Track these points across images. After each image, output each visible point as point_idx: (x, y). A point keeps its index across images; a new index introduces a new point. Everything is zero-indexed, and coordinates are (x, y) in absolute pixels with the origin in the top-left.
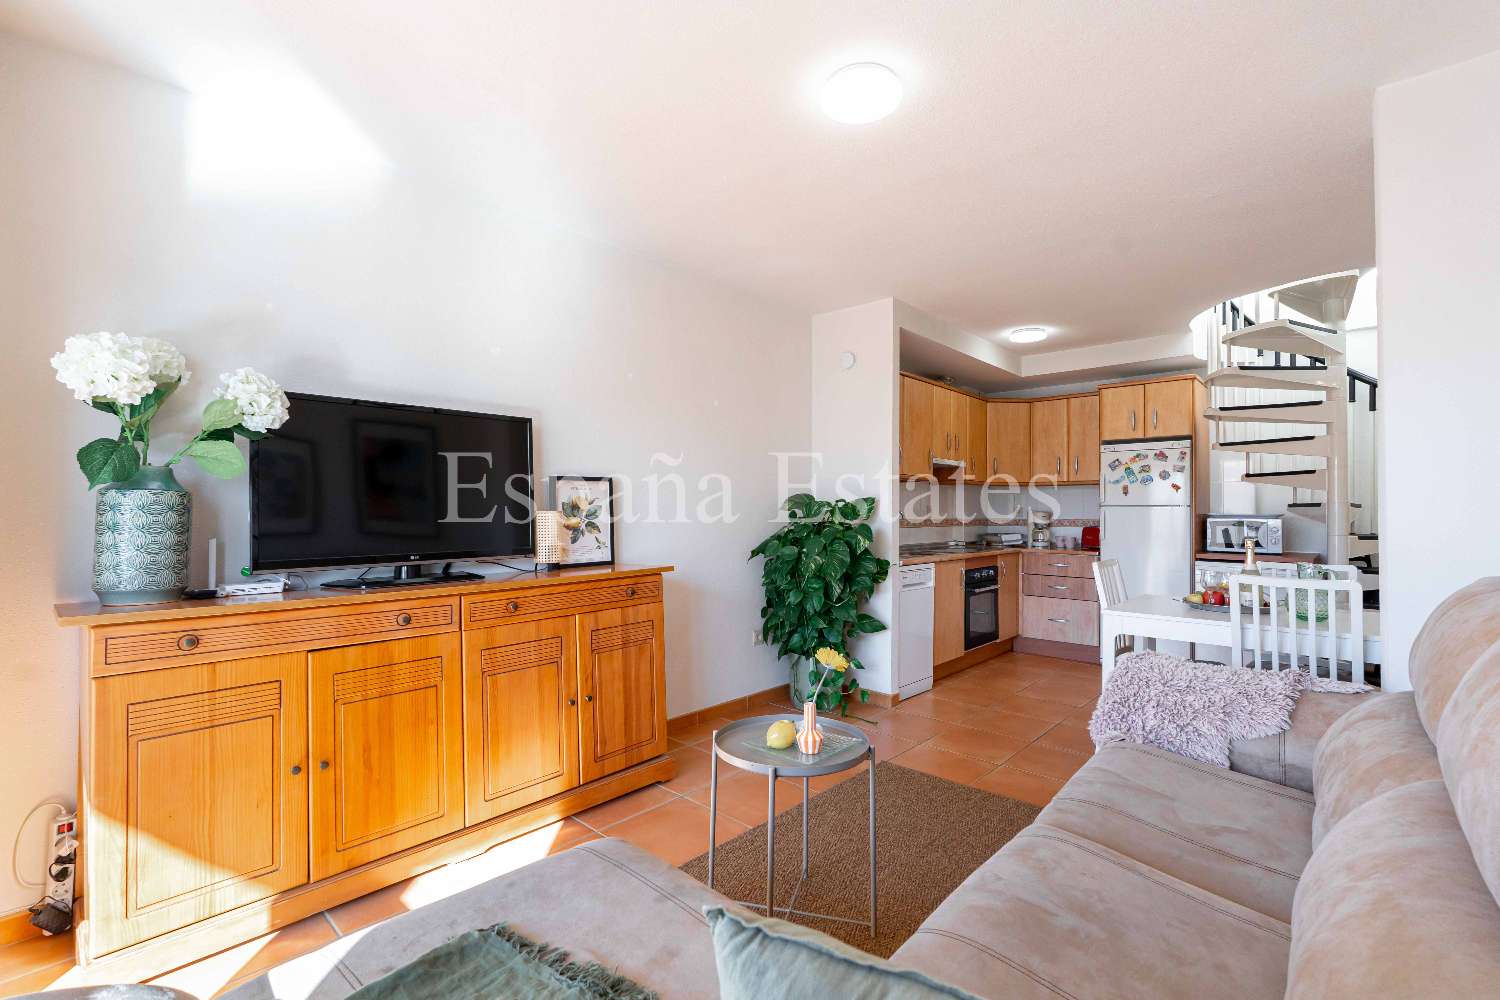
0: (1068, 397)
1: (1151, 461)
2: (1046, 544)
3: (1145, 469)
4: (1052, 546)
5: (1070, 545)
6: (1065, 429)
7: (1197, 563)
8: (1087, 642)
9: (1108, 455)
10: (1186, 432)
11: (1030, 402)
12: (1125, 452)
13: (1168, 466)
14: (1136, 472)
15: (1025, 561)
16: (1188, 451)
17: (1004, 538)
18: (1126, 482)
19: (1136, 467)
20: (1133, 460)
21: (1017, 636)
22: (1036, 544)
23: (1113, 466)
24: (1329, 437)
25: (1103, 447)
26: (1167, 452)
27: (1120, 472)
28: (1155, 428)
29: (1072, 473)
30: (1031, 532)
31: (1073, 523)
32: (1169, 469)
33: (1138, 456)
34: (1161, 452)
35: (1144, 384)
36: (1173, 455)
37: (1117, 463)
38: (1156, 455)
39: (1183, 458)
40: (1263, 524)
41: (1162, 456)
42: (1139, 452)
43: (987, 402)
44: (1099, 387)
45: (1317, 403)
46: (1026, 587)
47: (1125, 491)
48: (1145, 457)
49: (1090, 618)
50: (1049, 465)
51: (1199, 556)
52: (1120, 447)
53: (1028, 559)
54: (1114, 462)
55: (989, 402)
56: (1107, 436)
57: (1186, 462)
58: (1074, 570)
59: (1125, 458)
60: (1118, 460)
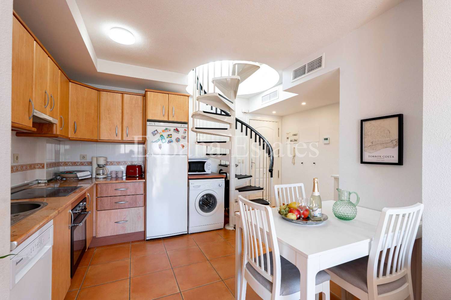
0: (123, 93)
2: (105, 176)
3: (170, 136)
5: (120, 175)
6: (121, 111)
7: (190, 181)
9: (152, 127)
10: (186, 121)
11: (99, 90)
12: (160, 127)
13: (179, 135)
16: (187, 130)
17: (79, 175)
18: (160, 142)
20: (163, 131)
21: (93, 238)
22: (98, 176)
23: (154, 133)
26: (179, 129)
27: (158, 136)
28: (173, 117)
29: (124, 135)
30: (94, 170)
32: (180, 137)
33: (166, 129)
34: (177, 128)
35: (168, 94)
36: (181, 130)
37: (156, 132)
38: (174, 130)
39: (185, 132)
40: (206, 162)
41: (177, 130)
42: (167, 127)
43: (70, 82)
44: (146, 90)
45: (226, 129)
46: (100, 206)
47: (160, 148)
48: (170, 130)
49: (140, 216)
50: (110, 130)
51: (190, 178)
52: (157, 123)
53: (100, 188)
54: (154, 131)
55: (71, 82)
56: (150, 117)
57: (186, 135)
58: (131, 191)
59: (160, 129)
60: (156, 130)
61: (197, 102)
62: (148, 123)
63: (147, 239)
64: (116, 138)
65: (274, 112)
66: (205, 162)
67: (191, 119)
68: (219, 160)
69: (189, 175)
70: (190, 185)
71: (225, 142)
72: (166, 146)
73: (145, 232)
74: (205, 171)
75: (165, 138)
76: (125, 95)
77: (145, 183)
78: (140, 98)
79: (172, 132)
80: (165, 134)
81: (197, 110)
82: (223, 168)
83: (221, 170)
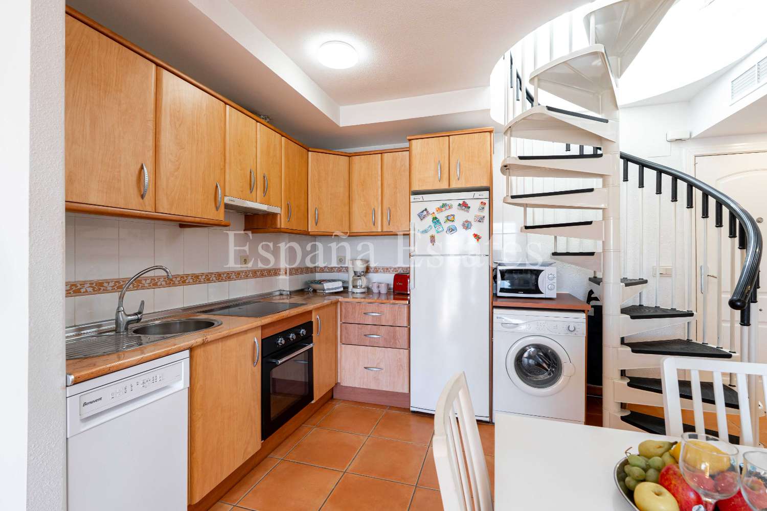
0: (382, 153)
1: (455, 210)
2: (363, 290)
3: (450, 218)
4: (368, 291)
5: (384, 290)
6: (379, 183)
7: (495, 311)
8: (399, 389)
9: (418, 205)
10: (485, 184)
11: (350, 156)
12: (432, 203)
13: (470, 216)
14: (442, 221)
15: (343, 310)
16: (487, 201)
18: (433, 232)
19: (442, 217)
20: (440, 210)
21: (337, 384)
22: (356, 290)
23: (422, 215)
24: (605, 190)
25: (412, 197)
26: (469, 203)
27: (428, 221)
28: (458, 179)
29: (385, 223)
30: (351, 279)
31: (386, 270)
32: (471, 219)
33: (444, 205)
34: (464, 202)
35: (449, 136)
36: (474, 205)
37: (425, 213)
38: (460, 205)
39: (483, 208)
40: (543, 271)
41: (465, 206)
42: (445, 202)
43: (308, 151)
44: (408, 138)
46: (345, 337)
48: (450, 207)
49: (401, 365)
50: (365, 216)
51: (495, 304)
52: (426, 197)
53: (345, 309)
54: (423, 212)
55: (311, 151)
56: (417, 186)
57: (486, 213)
58: (387, 319)
59: (432, 207)
60: (426, 210)
63: (412, 409)
64: (374, 230)
66: (540, 271)
69: (492, 297)
70: (497, 320)
71: (590, 223)
73: (409, 396)
74: (540, 292)
76: (386, 156)
77: (409, 308)
82: (594, 287)
83: (591, 292)
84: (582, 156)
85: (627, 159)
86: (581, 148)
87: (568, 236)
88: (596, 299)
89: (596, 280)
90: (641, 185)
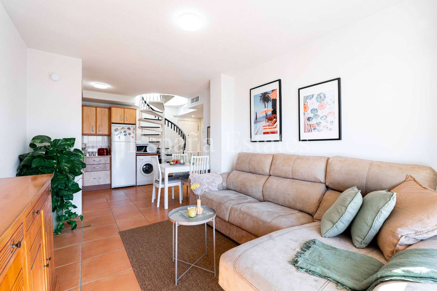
3: (125, 132)
6: (95, 117)
7: (137, 156)
9: (114, 127)
10: (134, 123)
13: (130, 131)
16: (135, 128)
18: (120, 135)
20: (121, 129)
23: (116, 130)
24: (162, 127)
27: (118, 132)
28: (127, 121)
29: (98, 131)
32: (131, 132)
33: (123, 128)
35: (124, 108)
36: (132, 128)
41: (129, 128)
44: (111, 106)
45: (159, 127)
47: (119, 137)
48: (125, 128)
50: (89, 128)
51: (137, 155)
52: (117, 125)
56: (113, 121)
57: (135, 131)
58: (102, 162)
59: (119, 128)
60: (117, 128)
61: (141, 113)
62: (112, 125)
63: (113, 187)
64: (93, 133)
65: (193, 116)
66: (147, 146)
67: (137, 122)
68: (157, 146)
69: (136, 154)
70: (137, 159)
71: (159, 135)
72: (123, 137)
73: (111, 184)
74: (147, 152)
75: (122, 132)
76: (98, 109)
77: (111, 158)
78: (107, 110)
79: (126, 129)
80: (122, 131)
81: (141, 118)
82: (158, 150)
83: (158, 151)
84: (158, 120)
85: (166, 119)
86: (158, 118)
87: (152, 137)
88: (159, 153)
89: (158, 148)
90: (168, 126)
